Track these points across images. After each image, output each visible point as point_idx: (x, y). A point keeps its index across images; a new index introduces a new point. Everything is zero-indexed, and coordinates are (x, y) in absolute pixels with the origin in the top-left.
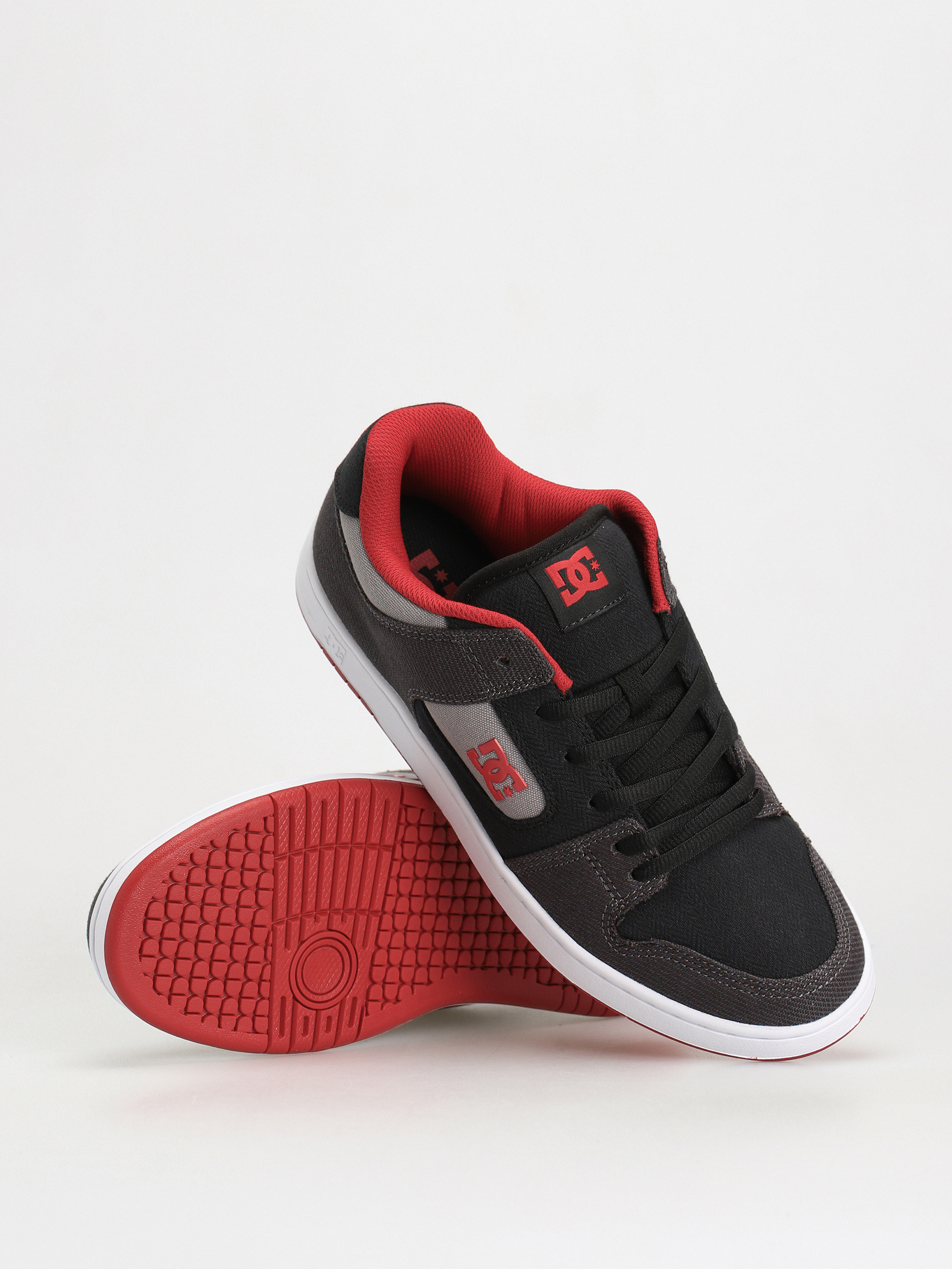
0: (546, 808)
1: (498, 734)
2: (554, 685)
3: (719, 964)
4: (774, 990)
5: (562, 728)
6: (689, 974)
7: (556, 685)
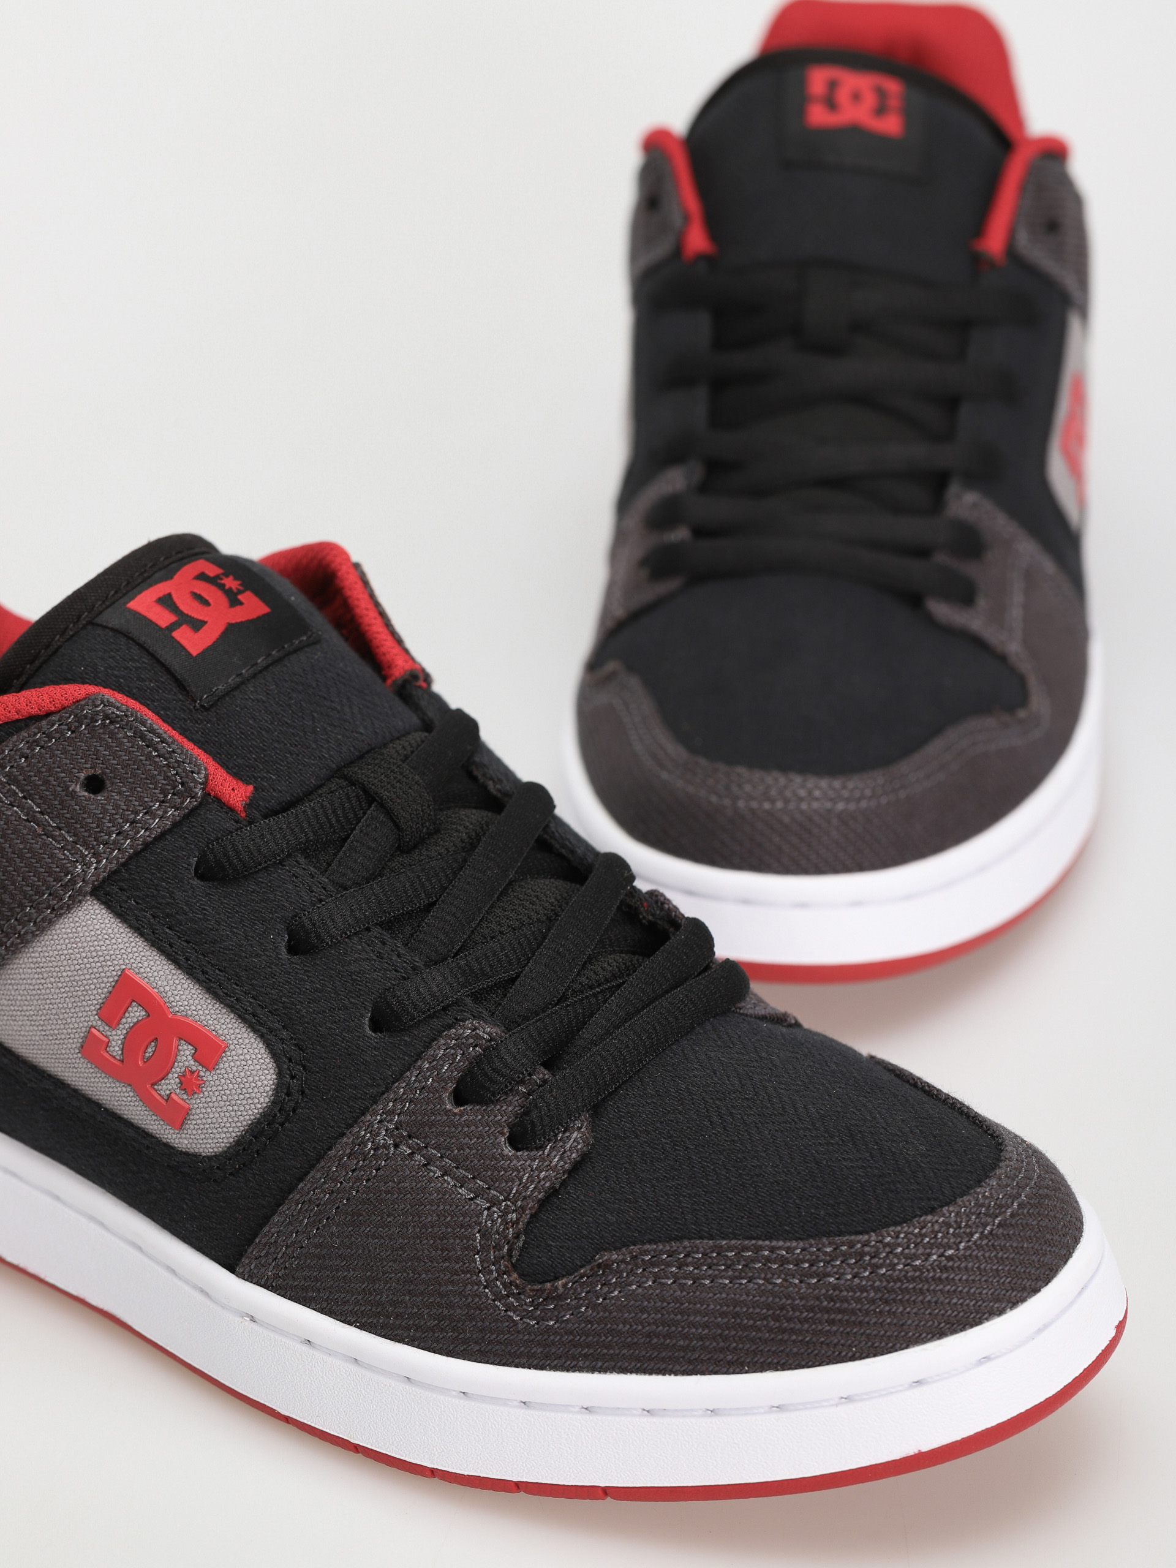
0: (280, 1074)
1: (130, 955)
2: (212, 800)
3: (760, 1243)
4: (899, 1250)
5: (261, 888)
6: (704, 1295)
7: (218, 799)
